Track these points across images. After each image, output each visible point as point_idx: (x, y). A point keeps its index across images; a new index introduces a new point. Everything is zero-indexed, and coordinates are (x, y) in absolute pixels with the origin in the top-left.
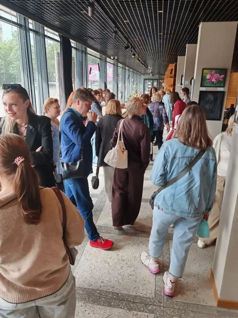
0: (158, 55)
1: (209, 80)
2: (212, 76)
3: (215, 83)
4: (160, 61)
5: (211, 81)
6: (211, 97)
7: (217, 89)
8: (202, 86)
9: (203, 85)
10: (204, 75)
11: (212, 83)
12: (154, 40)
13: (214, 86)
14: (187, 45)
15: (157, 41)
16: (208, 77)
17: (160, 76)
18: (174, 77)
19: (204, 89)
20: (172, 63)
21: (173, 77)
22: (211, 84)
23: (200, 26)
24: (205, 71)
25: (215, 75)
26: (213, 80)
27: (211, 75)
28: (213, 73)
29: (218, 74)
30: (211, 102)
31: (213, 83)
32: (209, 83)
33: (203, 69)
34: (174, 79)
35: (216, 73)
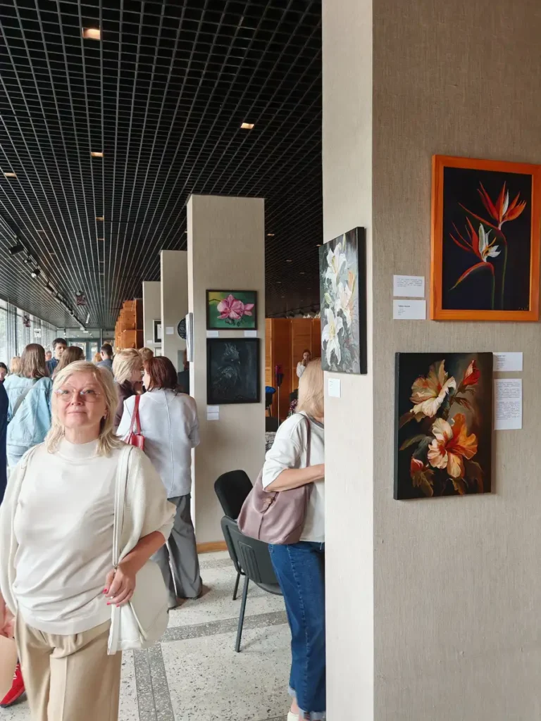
0: (97, 276)
1: (224, 315)
2: (228, 305)
3: (236, 321)
4: (103, 294)
5: (229, 317)
6: (233, 351)
7: (243, 334)
8: (209, 327)
9: (211, 326)
10: (210, 303)
11: (230, 322)
12: (87, 238)
13: (236, 326)
14: (162, 253)
15: (93, 238)
16: (221, 307)
17: (105, 333)
18: (138, 328)
19: (215, 334)
20: (129, 300)
21: (134, 329)
22: (228, 323)
23: (190, 205)
24: (212, 295)
25: (235, 303)
26: (233, 315)
27: (227, 303)
28: (229, 299)
29: (240, 302)
30: (235, 362)
31: (233, 320)
32: (224, 322)
33: (208, 291)
34: (137, 332)
35: (236, 299)
